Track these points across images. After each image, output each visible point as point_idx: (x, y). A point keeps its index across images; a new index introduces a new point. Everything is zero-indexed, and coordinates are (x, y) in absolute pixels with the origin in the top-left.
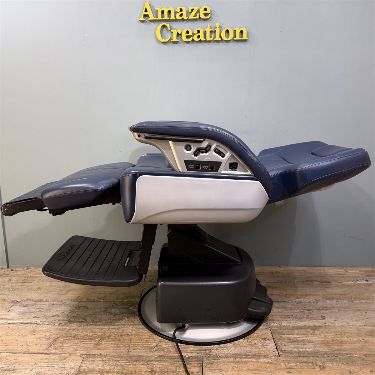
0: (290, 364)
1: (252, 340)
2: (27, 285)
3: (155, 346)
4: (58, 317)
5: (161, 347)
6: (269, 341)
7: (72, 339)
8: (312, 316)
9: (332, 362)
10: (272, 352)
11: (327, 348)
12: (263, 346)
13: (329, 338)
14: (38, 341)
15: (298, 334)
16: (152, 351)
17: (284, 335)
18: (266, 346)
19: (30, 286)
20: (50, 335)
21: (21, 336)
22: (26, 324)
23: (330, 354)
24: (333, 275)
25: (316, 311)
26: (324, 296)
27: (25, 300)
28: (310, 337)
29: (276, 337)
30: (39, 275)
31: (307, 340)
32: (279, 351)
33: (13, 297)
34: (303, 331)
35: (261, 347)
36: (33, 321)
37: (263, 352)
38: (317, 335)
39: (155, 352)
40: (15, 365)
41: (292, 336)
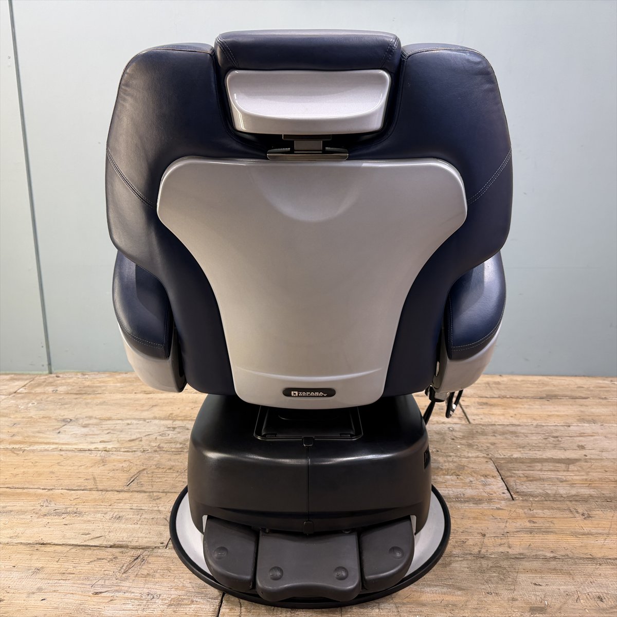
0: (532, 512)
1: (466, 477)
2: (84, 397)
4: (141, 441)
6: (493, 479)
7: (168, 471)
8: (562, 445)
9: (603, 510)
10: (500, 493)
11: (592, 490)
13: (595, 475)
14: (111, 474)
15: (541, 470)
17: (518, 470)
18: (489, 485)
19: (90, 399)
20: (130, 466)
21: (83, 467)
22: (89, 450)
23: (598, 497)
24: (591, 389)
25: (568, 438)
26: (578, 418)
27: (83, 418)
28: (561, 475)
29: (505, 474)
30: (102, 384)
31: (558, 479)
32: (512, 493)
33: (62, 414)
34: (550, 466)
35: (481, 487)
36: (101, 446)
37: (485, 494)
38: (573, 471)
40: (77, 507)
41: (532, 472)
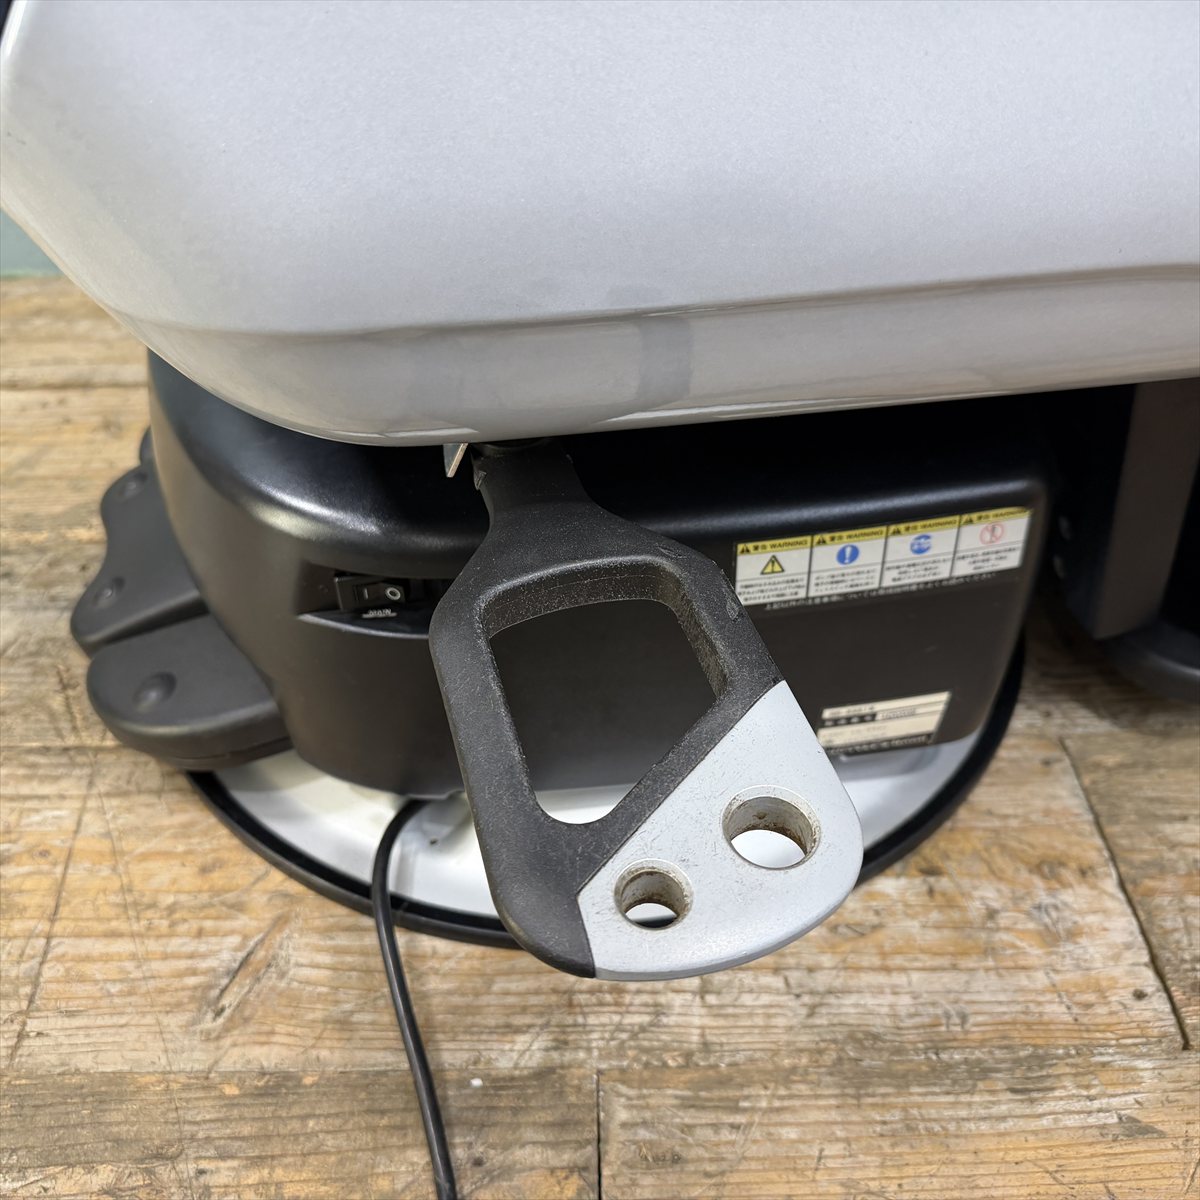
1: (966, 883)
3: (233, 974)
5: (282, 975)
6: (1085, 888)
10: (1126, 996)
12: (1051, 938)
16: (209, 1023)
17: (1184, 818)
18: (1073, 934)
29: (1132, 850)
32: (1178, 995)
35: (1035, 953)
37: (1055, 1010)
39: (227, 1042)
